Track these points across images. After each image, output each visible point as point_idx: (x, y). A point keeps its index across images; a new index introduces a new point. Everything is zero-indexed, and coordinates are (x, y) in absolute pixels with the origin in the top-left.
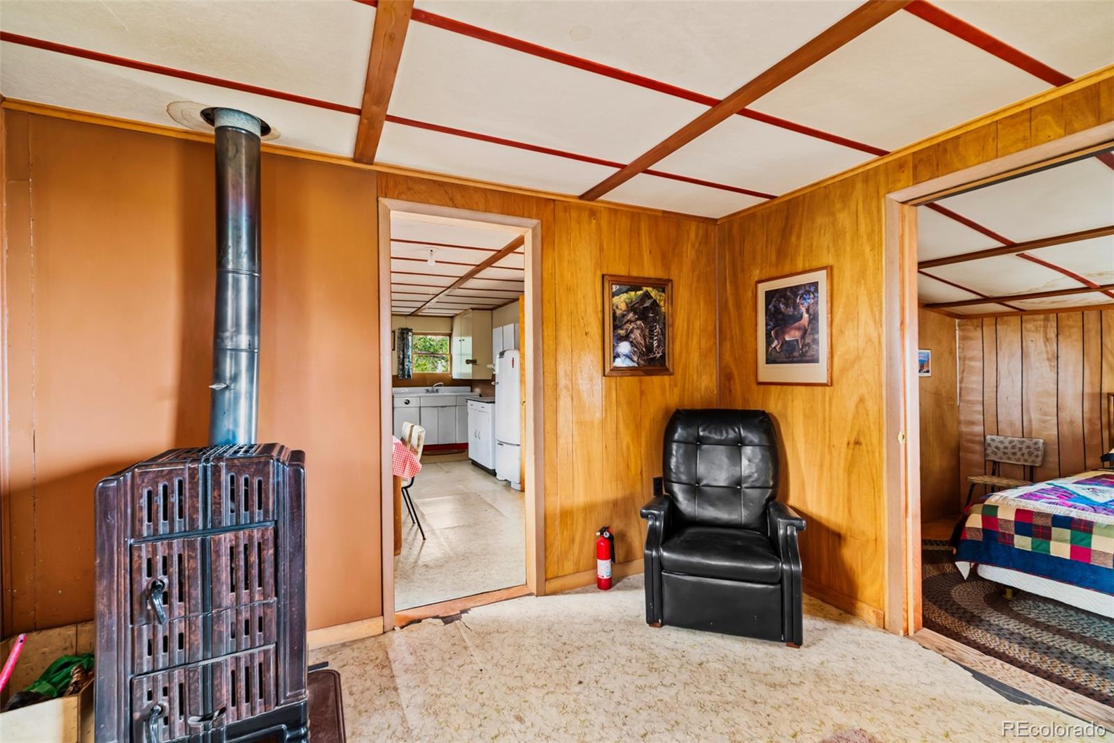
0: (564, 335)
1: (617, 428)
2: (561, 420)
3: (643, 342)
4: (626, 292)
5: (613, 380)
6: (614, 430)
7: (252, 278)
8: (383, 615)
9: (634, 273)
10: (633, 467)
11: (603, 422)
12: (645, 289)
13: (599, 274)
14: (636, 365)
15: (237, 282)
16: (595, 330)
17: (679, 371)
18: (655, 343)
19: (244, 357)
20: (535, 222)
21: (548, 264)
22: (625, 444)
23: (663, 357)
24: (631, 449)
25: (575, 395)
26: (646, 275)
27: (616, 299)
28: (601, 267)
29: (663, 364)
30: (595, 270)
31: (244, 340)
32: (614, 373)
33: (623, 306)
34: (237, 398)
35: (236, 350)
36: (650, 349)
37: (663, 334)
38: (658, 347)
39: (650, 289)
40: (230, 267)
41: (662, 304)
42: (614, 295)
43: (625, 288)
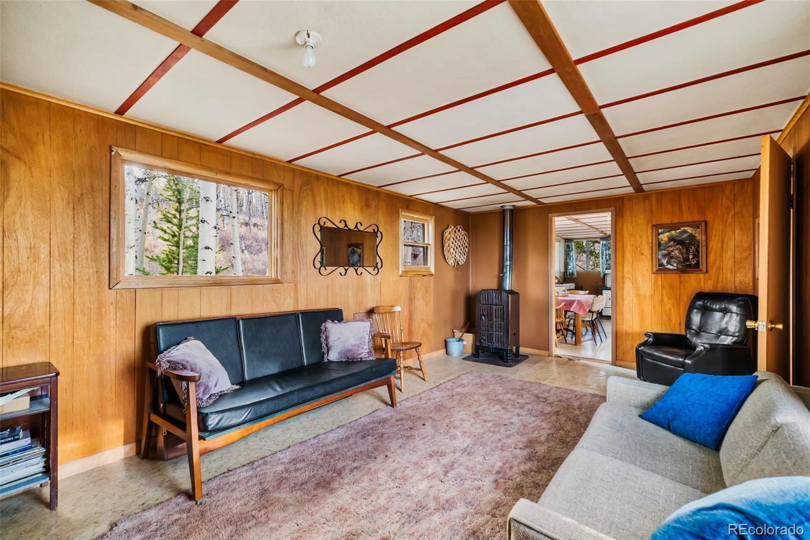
0: (628, 255)
1: (662, 299)
2: (625, 293)
3: (681, 256)
4: (669, 232)
5: (659, 277)
6: (660, 298)
7: (510, 246)
8: (548, 350)
9: (676, 221)
10: (673, 319)
11: (652, 296)
12: (683, 229)
13: (650, 225)
14: (675, 268)
15: (507, 248)
16: (647, 252)
17: (713, 272)
18: (691, 257)
19: (508, 267)
20: (612, 209)
21: (619, 226)
22: (667, 308)
23: (698, 263)
24: (673, 310)
25: (634, 282)
26: (685, 220)
27: (660, 236)
28: (651, 223)
29: (698, 267)
30: (648, 223)
31: (508, 263)
32: (659, 272)
33: (666, 239)
34: (507, 277)
35: (507, 266)
36: (687, 259)
37: (698, 251)
38: (693, 258)
39: (687, 228)
40: (505, 244)
41: (697, 235)
42: (659, 234)
43: (666, 230)
